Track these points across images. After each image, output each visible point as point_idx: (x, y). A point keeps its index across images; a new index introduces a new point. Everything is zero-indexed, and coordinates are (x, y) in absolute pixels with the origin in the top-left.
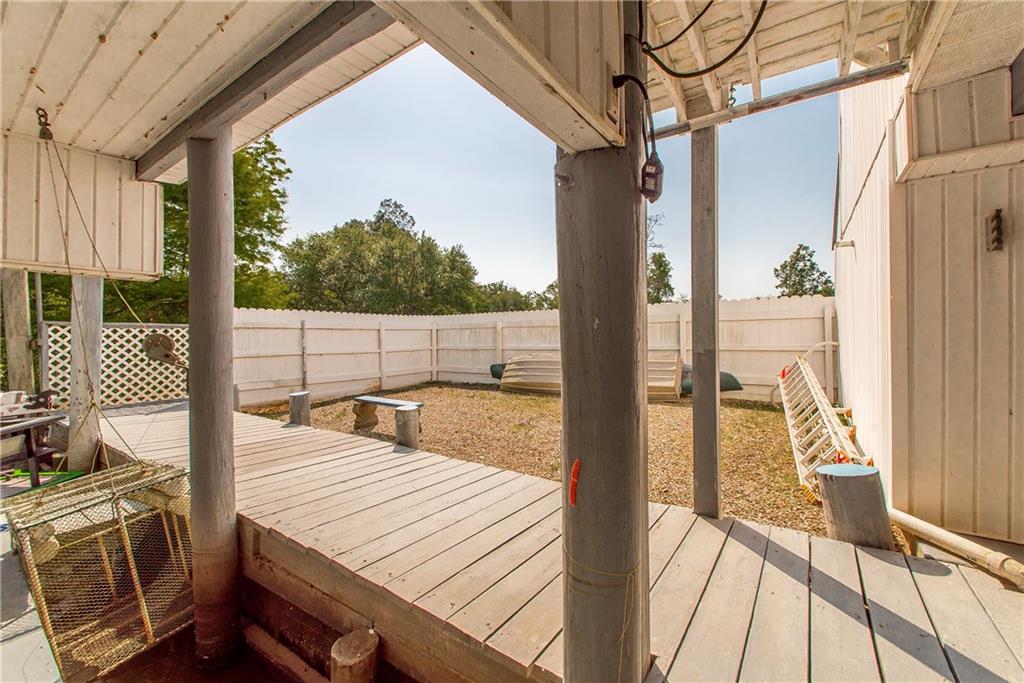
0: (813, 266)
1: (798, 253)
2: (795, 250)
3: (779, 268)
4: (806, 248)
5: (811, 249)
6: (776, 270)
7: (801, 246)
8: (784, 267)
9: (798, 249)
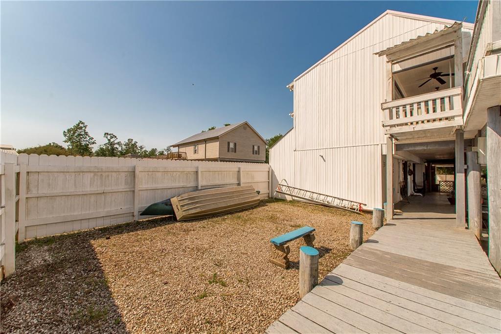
0: (86, 133)
1: (78, 125)
2: (77, 123)
3: (66, 131)
4: (83, 123)
5: (86, 124)
6: (65, 132)
7: (81, 122)
8: (69, 131)
9: (79, 123)
